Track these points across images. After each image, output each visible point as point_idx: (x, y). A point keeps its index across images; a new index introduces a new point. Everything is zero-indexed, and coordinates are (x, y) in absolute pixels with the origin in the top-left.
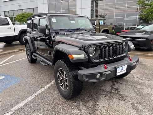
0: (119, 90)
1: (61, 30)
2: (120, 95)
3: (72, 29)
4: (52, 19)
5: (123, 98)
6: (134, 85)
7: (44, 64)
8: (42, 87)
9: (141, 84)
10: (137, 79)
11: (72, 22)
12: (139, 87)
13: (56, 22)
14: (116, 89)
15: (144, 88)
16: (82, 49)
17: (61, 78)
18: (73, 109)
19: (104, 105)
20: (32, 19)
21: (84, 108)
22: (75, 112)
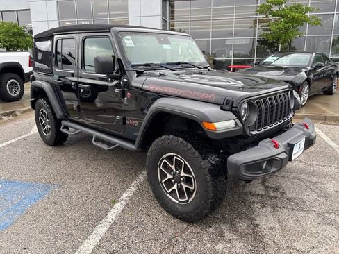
0: (281, 190)
1: (147, 65)
2: (290, 200)
3: (168, 64)
4: (125, 40)
5: (299, 206)
6: (303, 176)
7: (105, 147)
8: (114, 202)
9: (313, 173)
10: (301, 165)
11: (165, 46)
12: (314, 179)
13: (133, 46)
14: (276, 189)
15: (324, 180)
16: (227, 107)
17: (170, 176)
18: (214, 241)
19: (272, 225)
20: (56, 37)
21: (235, 238)
22: (220, 247)
